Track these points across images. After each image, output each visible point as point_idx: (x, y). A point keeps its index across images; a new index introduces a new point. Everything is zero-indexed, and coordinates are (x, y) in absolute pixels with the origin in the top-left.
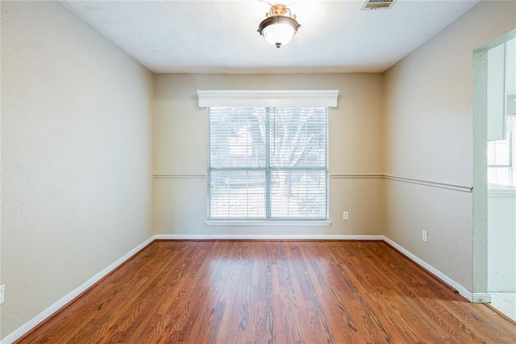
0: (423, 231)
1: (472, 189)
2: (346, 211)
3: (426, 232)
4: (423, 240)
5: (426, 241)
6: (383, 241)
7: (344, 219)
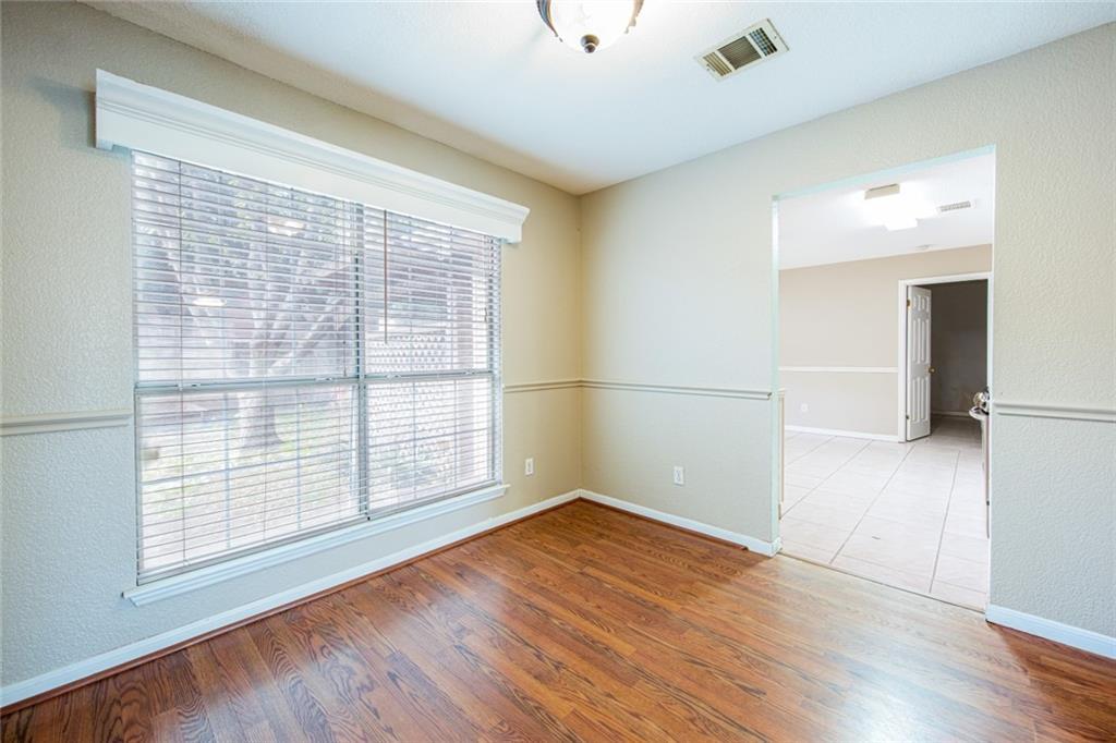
0: (676, 468)
1: (770, 394)
2: (530, 457)
3: (681, 469)
4: (676, 481)
5: (681, 483)
6: (581, 499)
7: (528, 473)
